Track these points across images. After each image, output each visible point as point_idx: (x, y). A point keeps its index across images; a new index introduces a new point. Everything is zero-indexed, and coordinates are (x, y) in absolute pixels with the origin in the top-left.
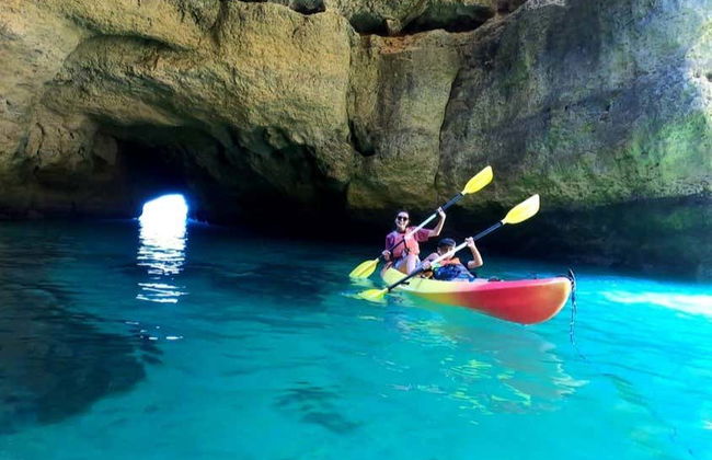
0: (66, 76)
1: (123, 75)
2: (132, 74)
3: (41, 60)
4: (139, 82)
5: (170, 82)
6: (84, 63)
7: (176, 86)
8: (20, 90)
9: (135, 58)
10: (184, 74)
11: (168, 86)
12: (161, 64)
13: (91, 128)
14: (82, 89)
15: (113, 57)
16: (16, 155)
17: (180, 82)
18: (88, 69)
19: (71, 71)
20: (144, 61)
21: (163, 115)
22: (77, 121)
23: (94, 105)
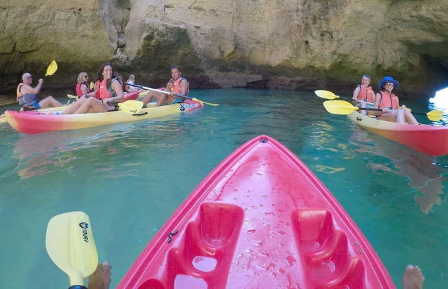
0: (387, 25)
1: (409, 18)
2: (412, 17)
3: (374, 19)
4: (417, 20)
5: (430, 16)
6: (393, 16)
7: (433, 17)
8: (370, 34)
9: (412, 8)
10: (435, 10)
11: (430, 19)
12: (423, 8)
13: (404, 48)
14: (395, 29)
15: (403, 10)
16: (374, 63)
17: (434, 15)
18: (394, 19)
19: (388, 21)
20: (416, 8)
21: (433, 36)
22: (397, 45)
23: (401, 36)
